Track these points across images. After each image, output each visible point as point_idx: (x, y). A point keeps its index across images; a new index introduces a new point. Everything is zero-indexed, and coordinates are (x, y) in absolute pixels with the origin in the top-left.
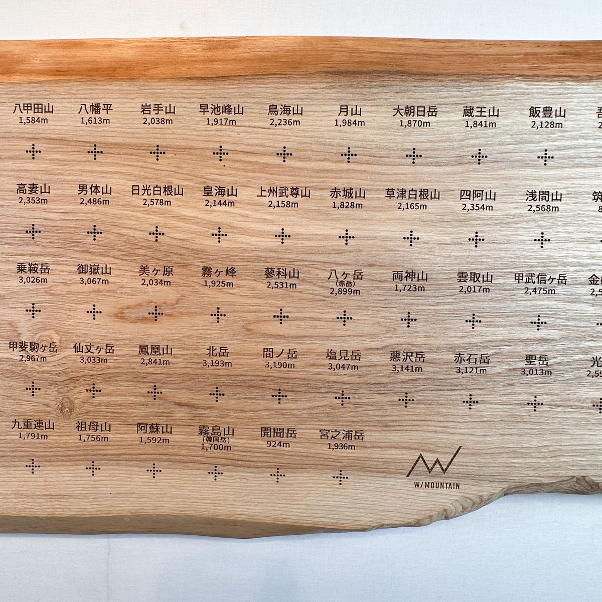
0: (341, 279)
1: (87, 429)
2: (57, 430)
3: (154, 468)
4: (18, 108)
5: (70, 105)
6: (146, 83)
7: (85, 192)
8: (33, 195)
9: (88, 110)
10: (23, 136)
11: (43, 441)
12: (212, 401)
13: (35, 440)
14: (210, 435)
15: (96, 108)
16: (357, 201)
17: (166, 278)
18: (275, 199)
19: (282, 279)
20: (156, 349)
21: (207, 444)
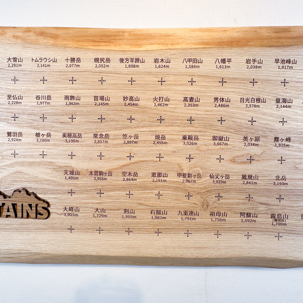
1: (215, 215)
2: (201, 216)
3: (248, 234)
4: (185, 61)
5: (211, 59)
6: (248, 49)
7: (217, 101)
8: (192, 103)
9: (220, 61)
10: (187, 74)
11: (193, 221)
12: (277, 202)
13: (189, 221)
14: (276, 218)
15: (223, 61)
17: (256, 143)
20: (250, 177)
21: (275, 223)
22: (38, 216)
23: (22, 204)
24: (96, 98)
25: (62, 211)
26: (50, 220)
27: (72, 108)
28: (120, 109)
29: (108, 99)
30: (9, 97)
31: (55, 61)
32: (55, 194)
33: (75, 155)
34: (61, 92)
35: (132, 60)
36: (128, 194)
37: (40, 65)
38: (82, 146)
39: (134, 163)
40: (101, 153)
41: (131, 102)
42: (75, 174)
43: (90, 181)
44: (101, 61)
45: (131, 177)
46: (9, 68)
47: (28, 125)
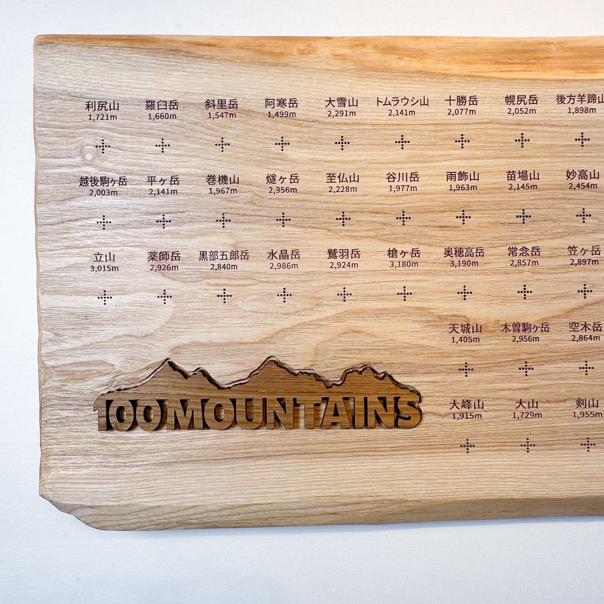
22: (399, 422)
23: (366, 399)
24: (511, 175)
25: (447, 410)
26: (422, 429)
27: (463, 197)
28: (560, 196)
29: (536, 177)
30: (331, 177)
31: (425, 103)
32: (432, 373)
33: (471, 293)
34: (438, 164)
35: (581, 98)
36: (583, 368)
37: (394, 112)
38: (484, 272)
39: (592, 304)
40: (525, 286)
41: (583, 181)
42: (472, 330)
43: (505, 344)
44: (519, 102)
45: (588, 333)
46: (331, 120)
47: (372, 234)
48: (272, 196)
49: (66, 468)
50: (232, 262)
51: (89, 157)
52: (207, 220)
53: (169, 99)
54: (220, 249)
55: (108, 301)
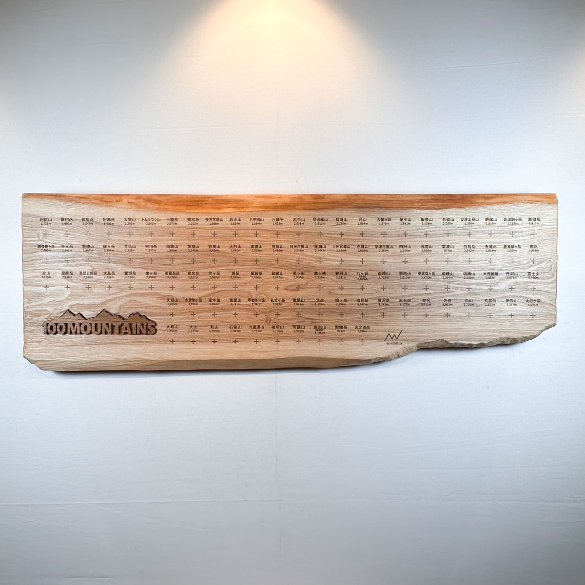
0: (361, 275)
1: (275, 328)
2: (265, 329)
3: (299, 341)
4: (251, 220)
5: (269, 218)
6: (295, 211)
7: (274, 248)
8: (257, 249)
9: (275, 220)
10: (253, 229)
11: (260, 332)
12: (318, 317)
13: (257, 332)
14: (318, 329)
15: (278, 219)
16: (365, 249)
17: (302, 276)
18: (338, 249)
19: (341, 275)
20: (299, 300)
21: (317, 332)
22: (148, 333)
23: (136, 324)
24: (189, 246)
25: (166, 328)
26: (156, 335)
27: (172, 254)
28: (206, 254)
29: (198, 247)
30: (126, 246)
31: (159, 220)
32: (161, 316)
33: (174, 288)
34: (164, 242)
35: (214, 219)
36: (213, 315)
37: (148, 223)
38: (180, 281)
39: (217, 292)
40: (193, 285)
41: (214, 249)
42: (175, 301)
43: (186, 306)
44: (192, 220)
45: (215, 302)
46: (125, 226)
47: (140, 266)
48: (105, 252)
49: (33, 347)
50: (91, 276)
51: (41, 238)
52: (83, 260)
53: (69, 218)
54: (87, 271)
55: (48, 289)
